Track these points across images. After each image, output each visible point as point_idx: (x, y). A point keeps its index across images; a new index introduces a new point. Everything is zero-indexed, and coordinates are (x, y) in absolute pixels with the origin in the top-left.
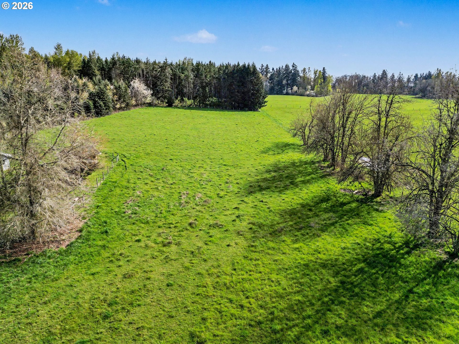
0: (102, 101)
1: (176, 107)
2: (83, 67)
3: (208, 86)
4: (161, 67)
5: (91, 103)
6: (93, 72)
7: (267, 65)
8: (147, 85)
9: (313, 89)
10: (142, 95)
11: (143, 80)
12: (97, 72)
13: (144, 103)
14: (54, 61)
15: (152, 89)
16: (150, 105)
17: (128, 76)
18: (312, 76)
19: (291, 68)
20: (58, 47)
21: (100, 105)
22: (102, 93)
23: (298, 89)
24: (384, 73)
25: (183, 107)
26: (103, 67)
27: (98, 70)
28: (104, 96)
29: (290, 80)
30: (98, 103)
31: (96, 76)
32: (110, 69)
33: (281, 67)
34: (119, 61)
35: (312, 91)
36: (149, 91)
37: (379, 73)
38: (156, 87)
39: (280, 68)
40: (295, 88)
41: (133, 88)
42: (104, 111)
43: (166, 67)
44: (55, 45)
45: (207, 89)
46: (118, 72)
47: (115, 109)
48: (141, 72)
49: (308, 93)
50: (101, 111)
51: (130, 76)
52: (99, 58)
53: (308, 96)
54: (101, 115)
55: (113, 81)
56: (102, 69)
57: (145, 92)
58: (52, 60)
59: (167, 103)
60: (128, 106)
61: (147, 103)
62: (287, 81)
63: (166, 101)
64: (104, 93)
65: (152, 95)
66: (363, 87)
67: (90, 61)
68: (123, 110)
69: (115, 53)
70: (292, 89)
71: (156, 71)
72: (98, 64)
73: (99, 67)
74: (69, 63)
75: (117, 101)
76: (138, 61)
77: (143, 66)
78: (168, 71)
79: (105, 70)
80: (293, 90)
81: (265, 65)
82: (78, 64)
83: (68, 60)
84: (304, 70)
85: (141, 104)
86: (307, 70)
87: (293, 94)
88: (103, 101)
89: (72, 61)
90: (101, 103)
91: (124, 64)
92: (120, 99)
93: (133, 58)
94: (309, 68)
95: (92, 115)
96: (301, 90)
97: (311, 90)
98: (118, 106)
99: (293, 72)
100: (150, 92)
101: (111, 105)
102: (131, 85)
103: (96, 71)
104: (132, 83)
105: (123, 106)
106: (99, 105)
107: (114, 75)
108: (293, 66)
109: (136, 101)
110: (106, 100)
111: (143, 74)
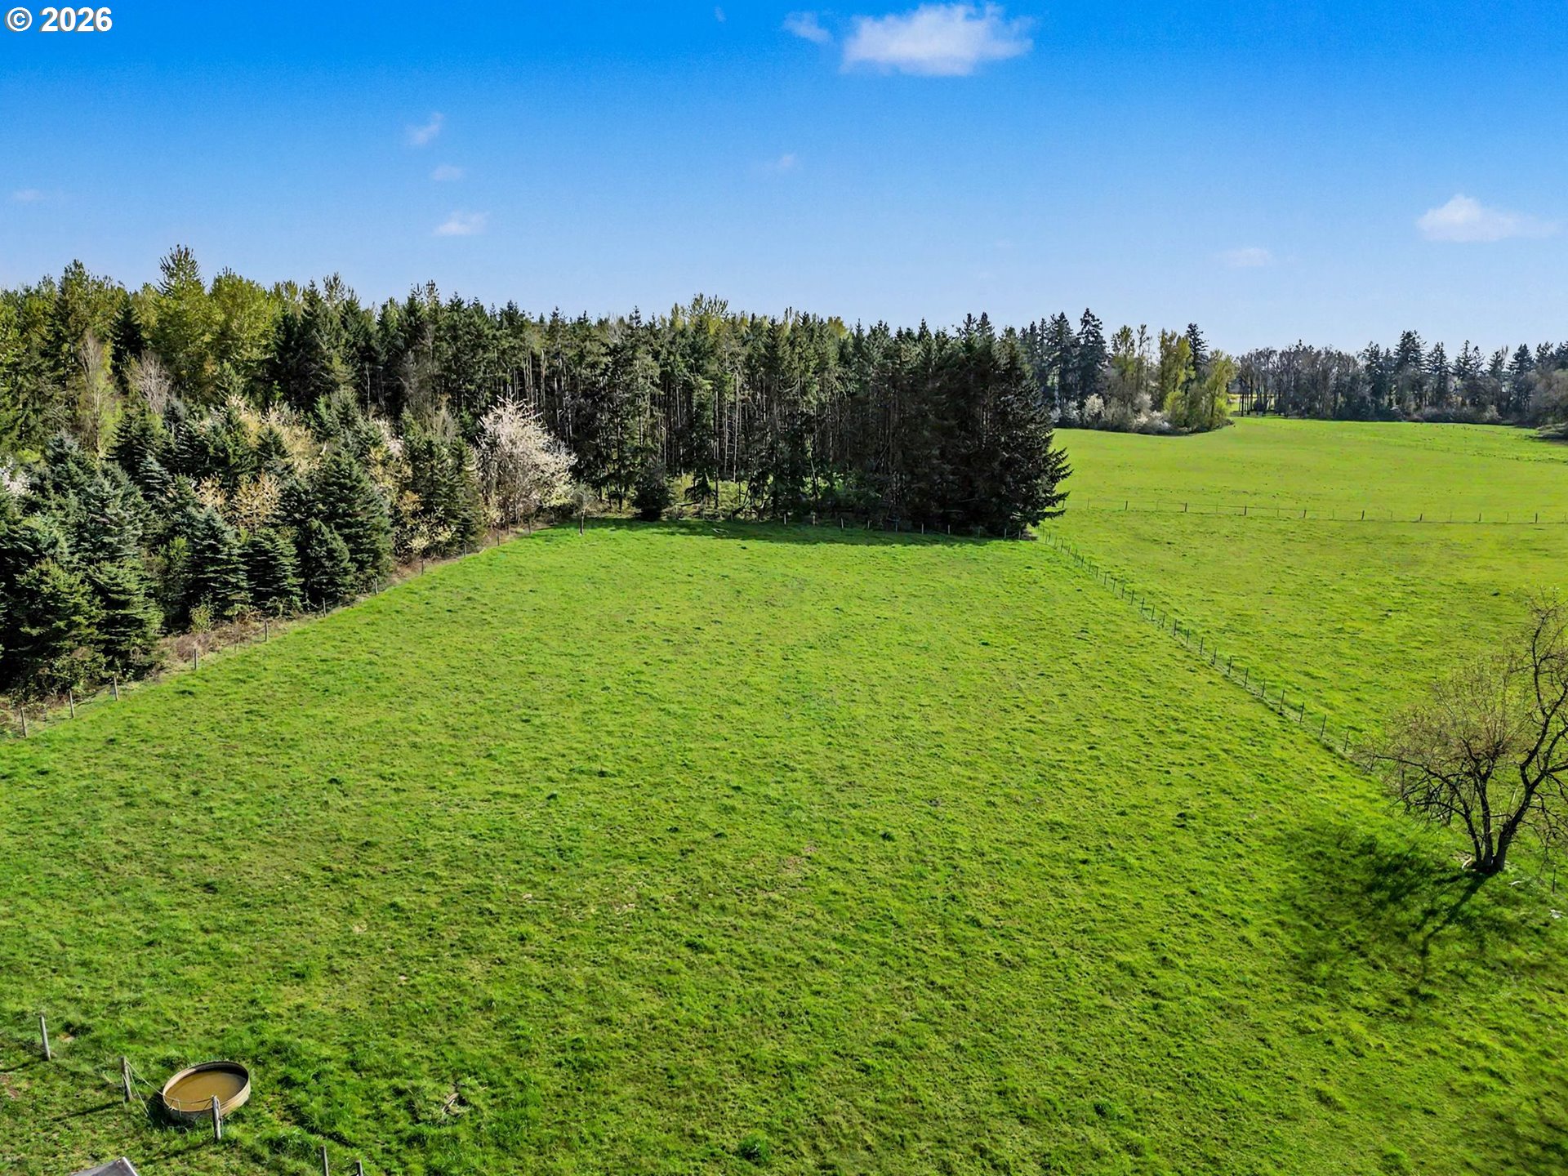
0: (339, 527)
1: (677, 523)
2: (283, 349)
3: (812, 431)
4: (613, 352)
5: (284, 544)
6: (324, 368)
7: (985, 316)
8: (552, 425)
9: (1158, 405)
10: (533, 475)
11: (537, 409)
12: (341, 369)
13: (540, 509)
14: (160, 321)
15: (574, 446)
16: (565, 516)
17: (473, 388)
18: (1153, 355)
19: (1076, 327)
20: (180, 264)
21: (331, 554)
22: (342, 487)
23: (1105, 403)
24: (1409, 343)
25: (708, 525)
26: (369, 348)
27: (345, 361)
28: (351, 502)
29: (1074, 370)
30: (321, 543)
31: (331, 387)
32: (397, 355)
33: (1038, 324)
34: (435, 322)
35: (1156, 414)
36: (563, 456)
37: (1390, 344)
38: (593, 435)
39: (1033, 328)
40: (1094, 402)
41: (493, 445)
42: (349, 579)
43: (634, 347)
44: (165, 253)
45: (808, 443)
46: (433, 368)
47: (404, 554)
48: (526, 366)
49: (1143, 419)
50: (331, 582)
51: (480, 387)
52: (351, 308)
53: (1144, 430)
54: (335, 600)
55: (407, 415)
56: (363, 354)
57: (543, 458)
58: (151, 318)
59: (635, 503)
60: (466, 538)
61: (552, 508)
62: (1062, 375)
63: (632, 492)
64: (352, 489)
65: (576, 472)
66: (1335, 393)
67: (311, 322)
68: (444, 555)
69: (422, 284)
70: (1081, 406)
71: (593, 366)
72: (345, 335)
73: (349, 345)
74: (224, 333)
75: (414, 515)
76: (512, 319)
77: (536, 343)
78: (646, 366)
79: (373, 360)
80: (1087, 409)
81: (977, 316)
82: (264, 335)
83: (220, 317)
84: (1125, 333)
85: (526, 518)
86: (1135, 336)
87: (1084, 425)
88: (349, 525)
89: (234, 325)
90: (339, 544)
91: (455, 338)
92: (428, 509)
93: (494, 304)
94: (1143, 327)
95: (290, 605)
96: (1113, 410)
97: (1153, 409)
98: (419, 543)
99: (1082, 342)
100: (565, 459)
101: (385, 543)
102: (483, 430)
103: (337, 364)
104: (487, 421)
105: (445, 536)
106: (323, 552)
107: (411, 385)
108: (1085, 322)
109: (503, 505)
110: (362, 524)
111: (537, 375)
